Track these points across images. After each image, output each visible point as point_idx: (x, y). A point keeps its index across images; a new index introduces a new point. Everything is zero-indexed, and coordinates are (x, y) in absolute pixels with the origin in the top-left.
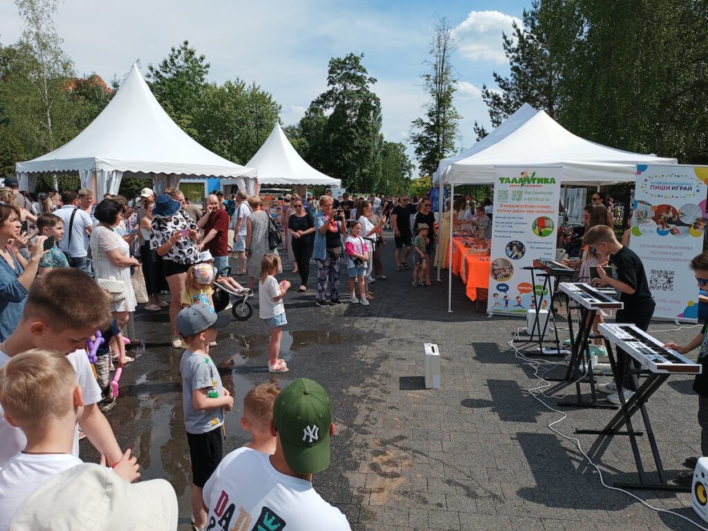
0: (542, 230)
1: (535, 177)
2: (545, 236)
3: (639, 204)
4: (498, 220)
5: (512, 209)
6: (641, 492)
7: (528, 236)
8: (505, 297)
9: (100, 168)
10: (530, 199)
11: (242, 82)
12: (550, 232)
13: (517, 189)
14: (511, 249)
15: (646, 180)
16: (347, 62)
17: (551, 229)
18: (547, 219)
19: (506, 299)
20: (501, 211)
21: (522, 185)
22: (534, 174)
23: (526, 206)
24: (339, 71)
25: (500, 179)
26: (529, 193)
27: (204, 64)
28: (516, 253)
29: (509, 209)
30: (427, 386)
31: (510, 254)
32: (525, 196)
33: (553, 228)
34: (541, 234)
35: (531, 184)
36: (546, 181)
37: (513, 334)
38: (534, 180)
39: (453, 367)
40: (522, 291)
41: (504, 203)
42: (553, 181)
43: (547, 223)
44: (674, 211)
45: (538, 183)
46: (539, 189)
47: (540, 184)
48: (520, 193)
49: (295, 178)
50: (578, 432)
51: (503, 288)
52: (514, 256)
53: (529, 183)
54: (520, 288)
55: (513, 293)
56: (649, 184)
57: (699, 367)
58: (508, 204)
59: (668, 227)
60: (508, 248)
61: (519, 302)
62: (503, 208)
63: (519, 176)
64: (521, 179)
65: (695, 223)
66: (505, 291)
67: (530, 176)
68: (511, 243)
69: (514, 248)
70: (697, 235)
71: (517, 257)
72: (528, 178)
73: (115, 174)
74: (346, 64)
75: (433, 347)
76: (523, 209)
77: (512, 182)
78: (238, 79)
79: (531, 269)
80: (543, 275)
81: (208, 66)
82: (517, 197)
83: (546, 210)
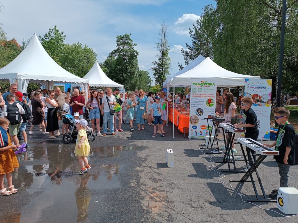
0: (210, 104)
2: (211, 106)
3: (246, 94)
4: (193, 100)
5: (198, 96)
6: (258, 203)
7: (204, 106)
8: (196, 131)
9: (19, 78)
10: (205, 92)
11: (80, 44)
12: (213, 105)
13: (200, 87)
14: (198, 112)
15: (249, 85)
16: (125, 37)
17: (213, 104)
18: (212, 99)
19: (196, 132)
20: (194, 96)
21: (202, 86)
22: (206, 82)
23: (203, 94)
24: (121, 41)
25: (193, 83)
26: (204, 89)
27: (63, 35)
28: (200, 113)
29: (197, 95)
30: (168, 166)
32: (203, 90)
33: (214, 103)
34: (209, 105)
35: (205, 85)
36: (211, 84)
37: (200, 146)
38: (206, 84)
39: (178, 159)
40: (202, 129)
41: (195, 93)
42: (214, 84)
43: (212, 101)
44: (260, 97)
45: (208, 85)
46: (208, 88)
47: (209, 86)
49: (104, 84)
50: (231, 182)
51: (195, 127)
52: (199, 114)
53: (204, 85)
54: (202, 127)
55: (199, 130)
56: (250, 86)
57: (278, 152)
59: (257, 103)
60: (197, 111)
61: (201, 133)
62: (194, 95)
63: (200, 83)
64: (201, 83)
65: (268, 102)
66: (195, 128)
67: (205, 82)
68: (198, 109)
69: (199, 111)
70: (268, 106)
71: (200, 115)
72: (204, 83)
73: (26, 80)
74: (124, 38)
75: (170, 150)
76: (202, 95)
77: (198, 85)
78: (78, 42)
79: (207, 119)
80: (212, 121)
81: (65, 36)
82: (200, 90)
83: (211, 96)
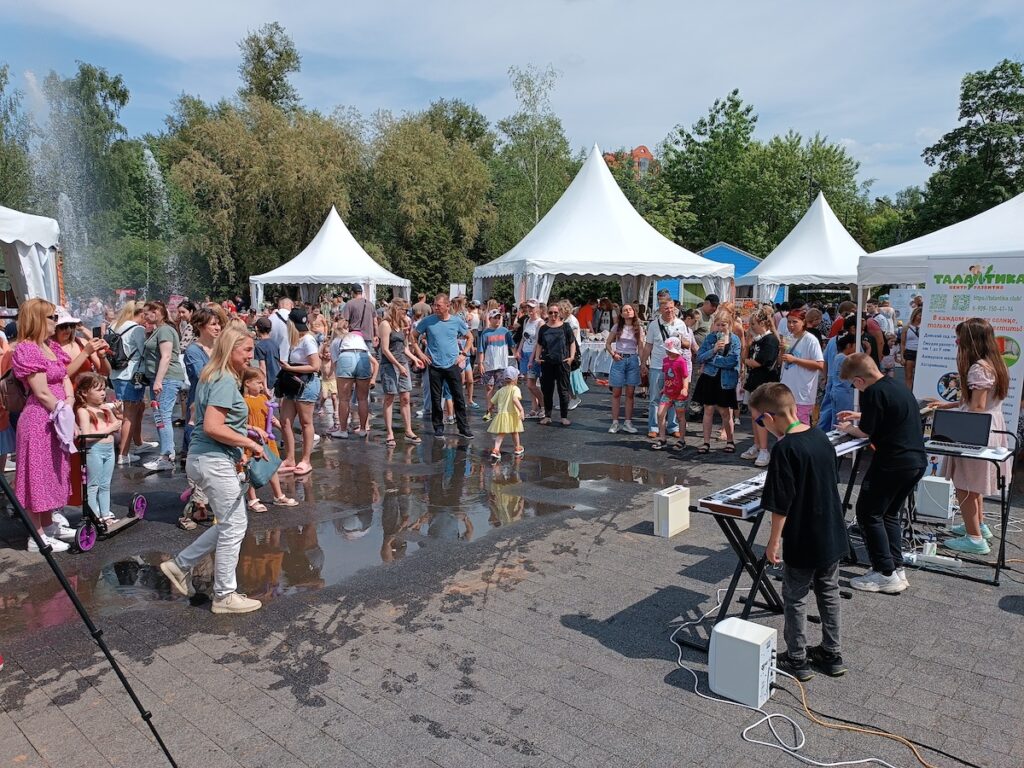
1: (991, 273)
4: (928, 340)
5: (950, 323)
9: (531, 271)
10: (982, 308)
11: (797, 135)
12: (1013, 361)
13: (961, 292)
14: (947, 385)
16: (998, 74)
17: (1015, 357)
18: (1008, 339)
20: (935, 326)
21: (970, 286)
22: (991, 268)
25: (935, 277)
26: (979, 299)
27: (749, 117)
28: (954, 392)
31: (945, 392)
32: (974, 303)
33: (1018, 354)
35: (985, 283)
36: (1010, 279)
41: (938, 315)
42: (1021, 279)
43: (1008, 346)
45: (997, 282)
46: (997, 293)
47: (1000, 284)
48: (966, 298)
52: (948, 395)
53: (981, 283)
58: (946, 315)
60: (942, 384)
63: (965, 273)
68: (947, 376)
69: (952, 383)
71: (955, 397)
72: (981, 275)
73: (546, 277)
74: (995, 78)
77: (955, 282)
81: (755, 120)
82: (961, 303)
83: (1008, 325)
